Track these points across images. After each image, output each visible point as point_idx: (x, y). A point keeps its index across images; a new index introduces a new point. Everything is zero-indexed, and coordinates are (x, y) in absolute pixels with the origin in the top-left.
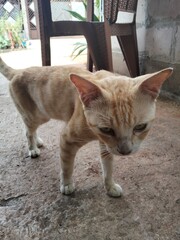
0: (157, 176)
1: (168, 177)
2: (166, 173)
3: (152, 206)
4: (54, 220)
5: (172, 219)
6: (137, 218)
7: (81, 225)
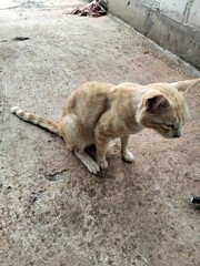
0: (169, 152)
1: (178, 154)
2: (176, 150)
3: (168, 179)
4: (98, 190)
5: (182, 188)
6: (158, 188)
7: (120, 194)
